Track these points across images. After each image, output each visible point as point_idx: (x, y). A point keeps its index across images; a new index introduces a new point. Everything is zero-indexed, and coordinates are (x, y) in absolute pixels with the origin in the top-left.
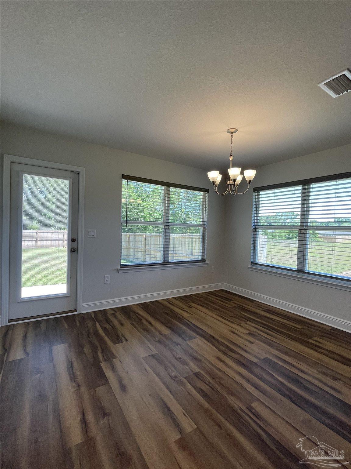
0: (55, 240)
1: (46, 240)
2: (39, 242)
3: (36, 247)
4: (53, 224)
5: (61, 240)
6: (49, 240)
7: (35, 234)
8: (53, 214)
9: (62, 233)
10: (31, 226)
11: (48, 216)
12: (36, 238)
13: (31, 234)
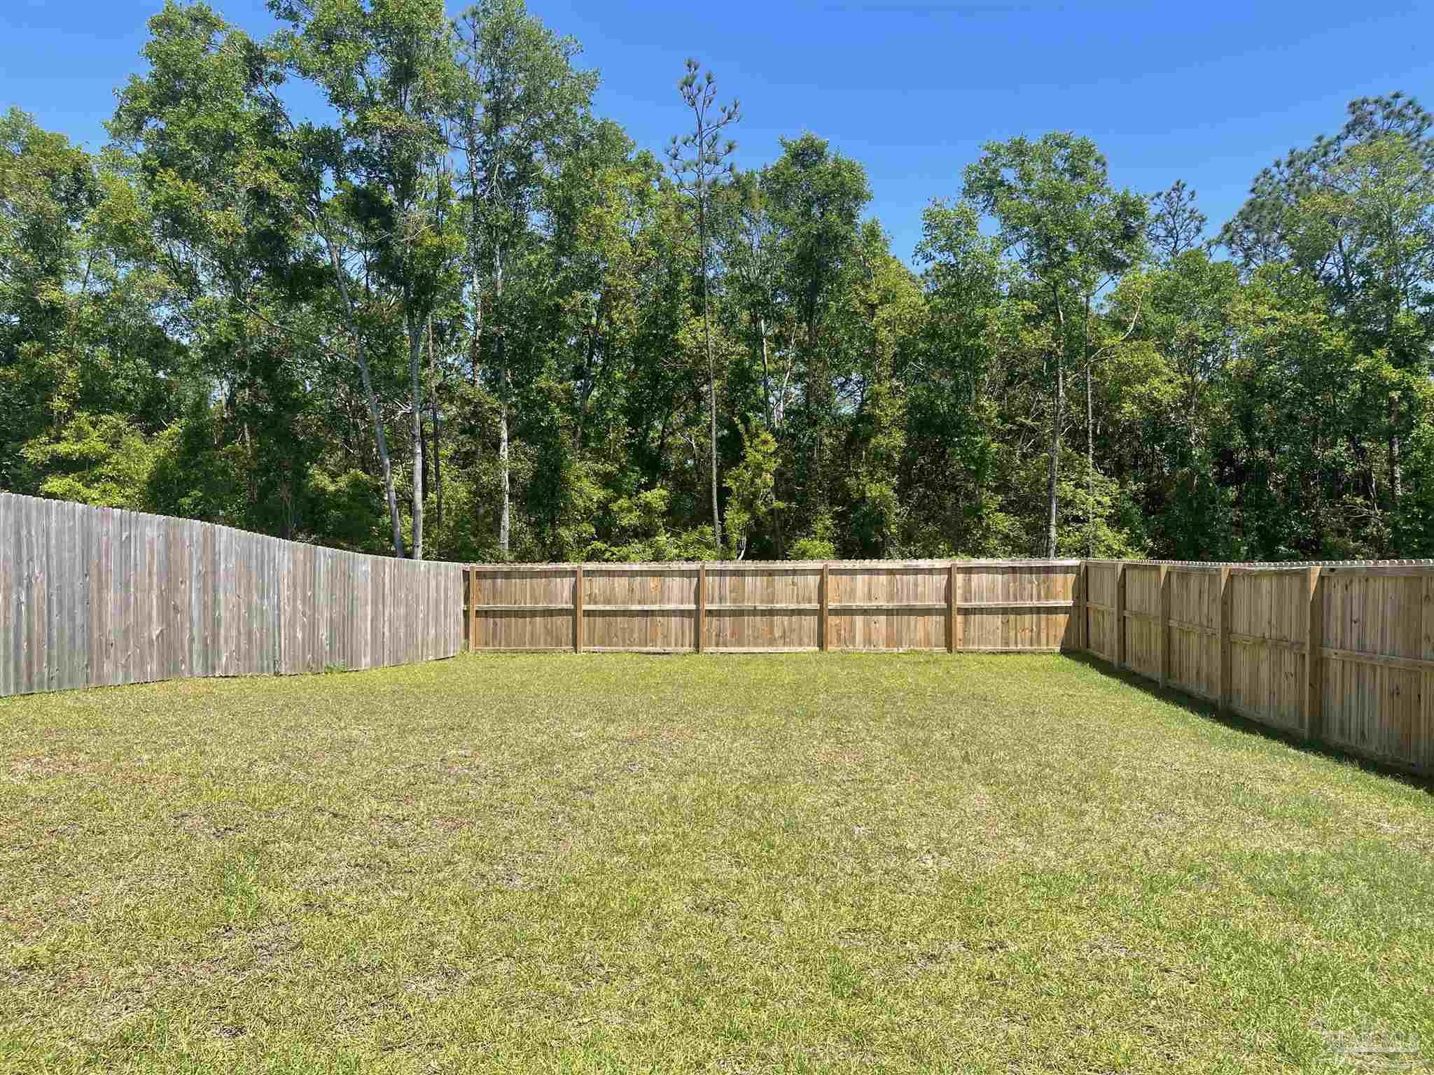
0: (911, 611)
1: (865, 612)
2: (832, 621)
3: (821, 645)
4: (893, 529)
5: (938, 612)
6: (878, 611)
7: (813, 580)
8: (894, 481)
9: (940, 571)
10: (803, 543)
11: (874, 491)
12: (821, 601)
13: (799, 579)
